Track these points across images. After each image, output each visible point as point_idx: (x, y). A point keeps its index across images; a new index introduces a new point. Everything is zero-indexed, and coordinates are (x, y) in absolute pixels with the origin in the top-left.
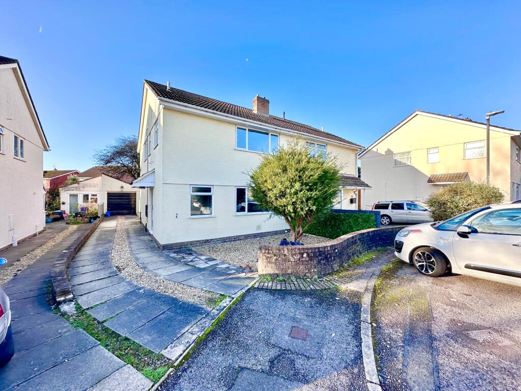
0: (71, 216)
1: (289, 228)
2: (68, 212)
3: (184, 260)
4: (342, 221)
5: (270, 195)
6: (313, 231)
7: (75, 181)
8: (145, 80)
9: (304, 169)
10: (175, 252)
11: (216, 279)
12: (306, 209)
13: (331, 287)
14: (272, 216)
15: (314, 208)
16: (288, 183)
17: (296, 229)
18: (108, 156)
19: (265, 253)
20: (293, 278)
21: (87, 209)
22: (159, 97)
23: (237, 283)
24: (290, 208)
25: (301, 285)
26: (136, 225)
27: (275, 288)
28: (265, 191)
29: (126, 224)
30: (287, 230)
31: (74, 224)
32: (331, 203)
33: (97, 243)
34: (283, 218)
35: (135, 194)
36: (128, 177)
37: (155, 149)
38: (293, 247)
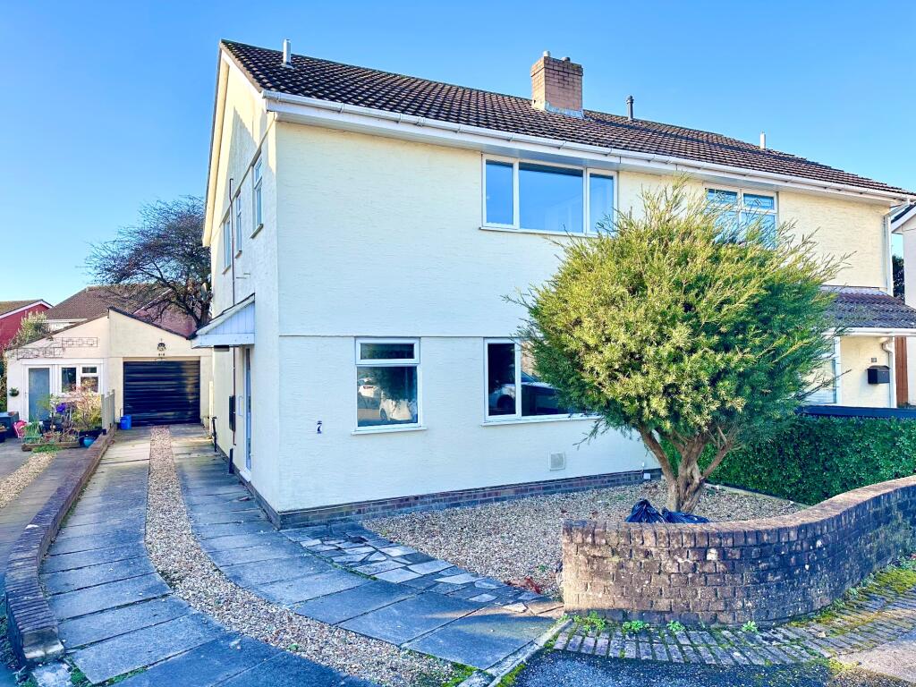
0: (35, 427)
1: (654, 463)
2: (24, 416)
3: (343, 558)
4: (838, 444)
5: (592, 363)
6: (737, 477)
7: (41, 332)
8: (224, 42)
9: (701, 284)
10: (315, 535)
11: (439, 620)
12: (713, 408)
13: (804, 660)
14: (600, 430)
15: (739, 404)
16: (649, 329)
17: (680, 468)
18: (123, 258)
19: (584, 543)
20: (676, 627)
21: (73, 407)
22: (264, 90)
23: (502, 632)
24: (658, 404)
25: (701, 648)
26: (201, 455)
27: (618, 654)
28: (576, 353)
29: (175, 451)
30: (648, 471)
31: (42, 449)
32: (799, 385)
33: (105, 504)
34: (636, 433)
35: (198, 363)
36: (177, 314)
37: (253, 237)
38: (672, 527)
